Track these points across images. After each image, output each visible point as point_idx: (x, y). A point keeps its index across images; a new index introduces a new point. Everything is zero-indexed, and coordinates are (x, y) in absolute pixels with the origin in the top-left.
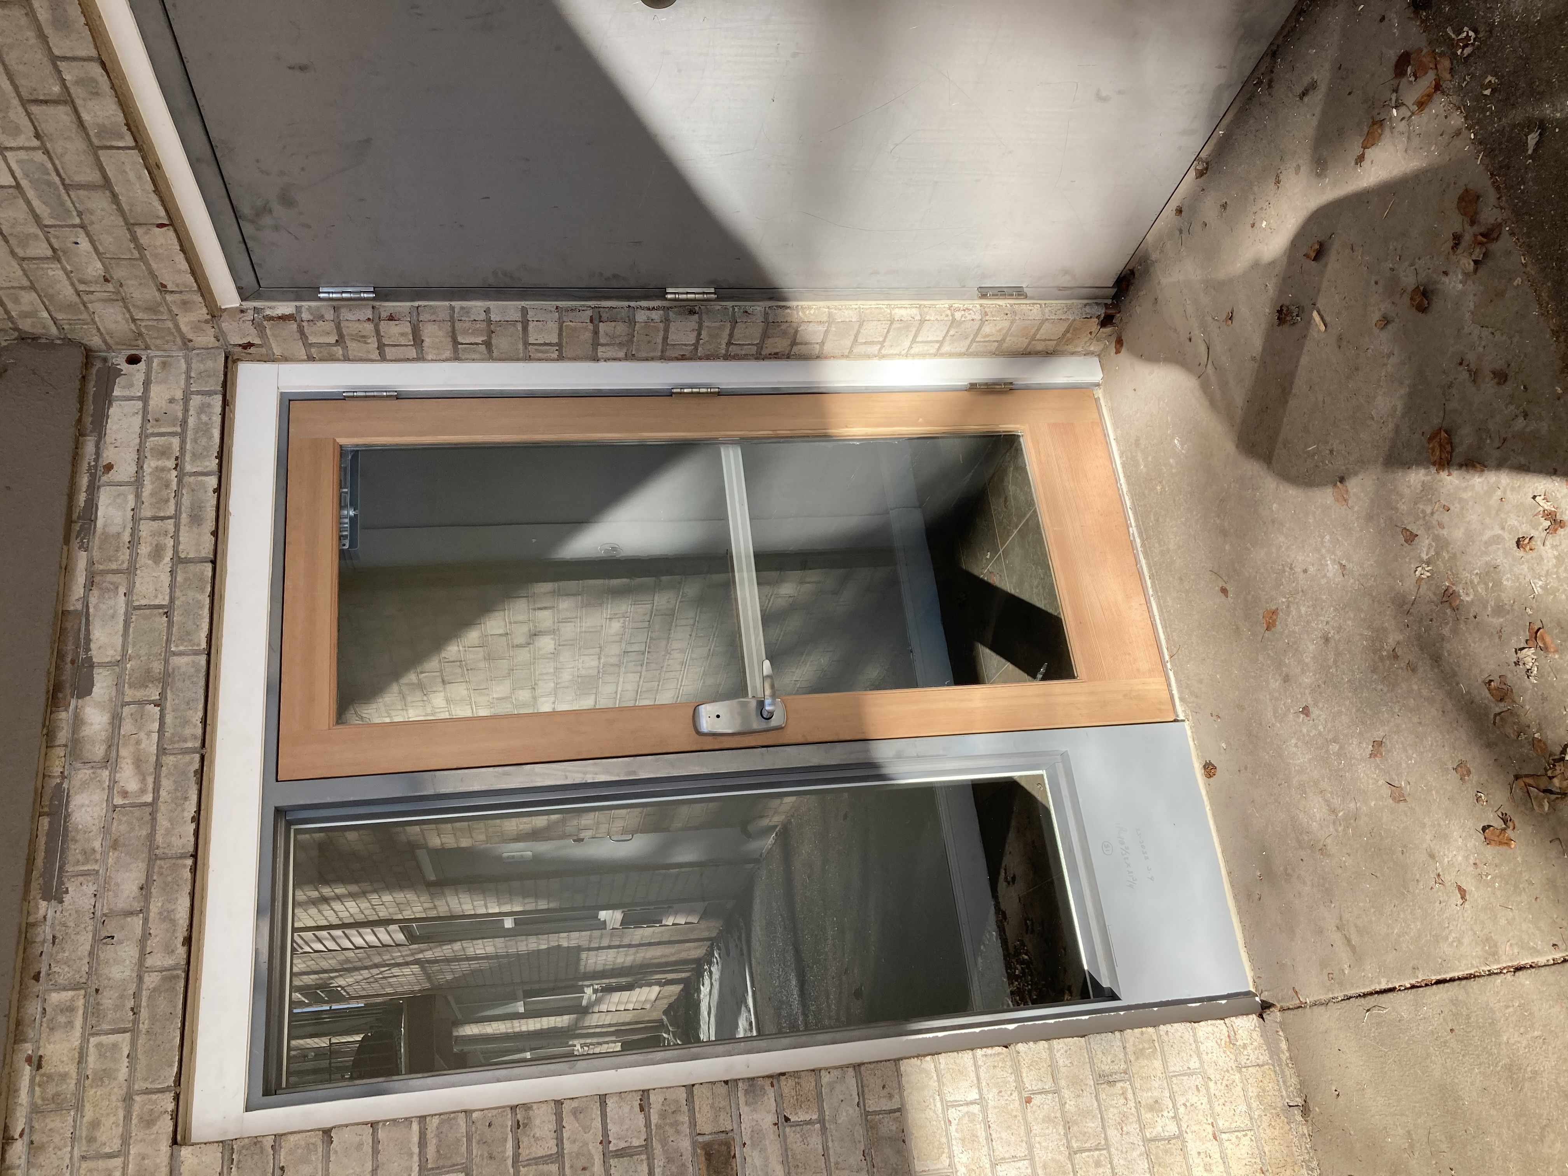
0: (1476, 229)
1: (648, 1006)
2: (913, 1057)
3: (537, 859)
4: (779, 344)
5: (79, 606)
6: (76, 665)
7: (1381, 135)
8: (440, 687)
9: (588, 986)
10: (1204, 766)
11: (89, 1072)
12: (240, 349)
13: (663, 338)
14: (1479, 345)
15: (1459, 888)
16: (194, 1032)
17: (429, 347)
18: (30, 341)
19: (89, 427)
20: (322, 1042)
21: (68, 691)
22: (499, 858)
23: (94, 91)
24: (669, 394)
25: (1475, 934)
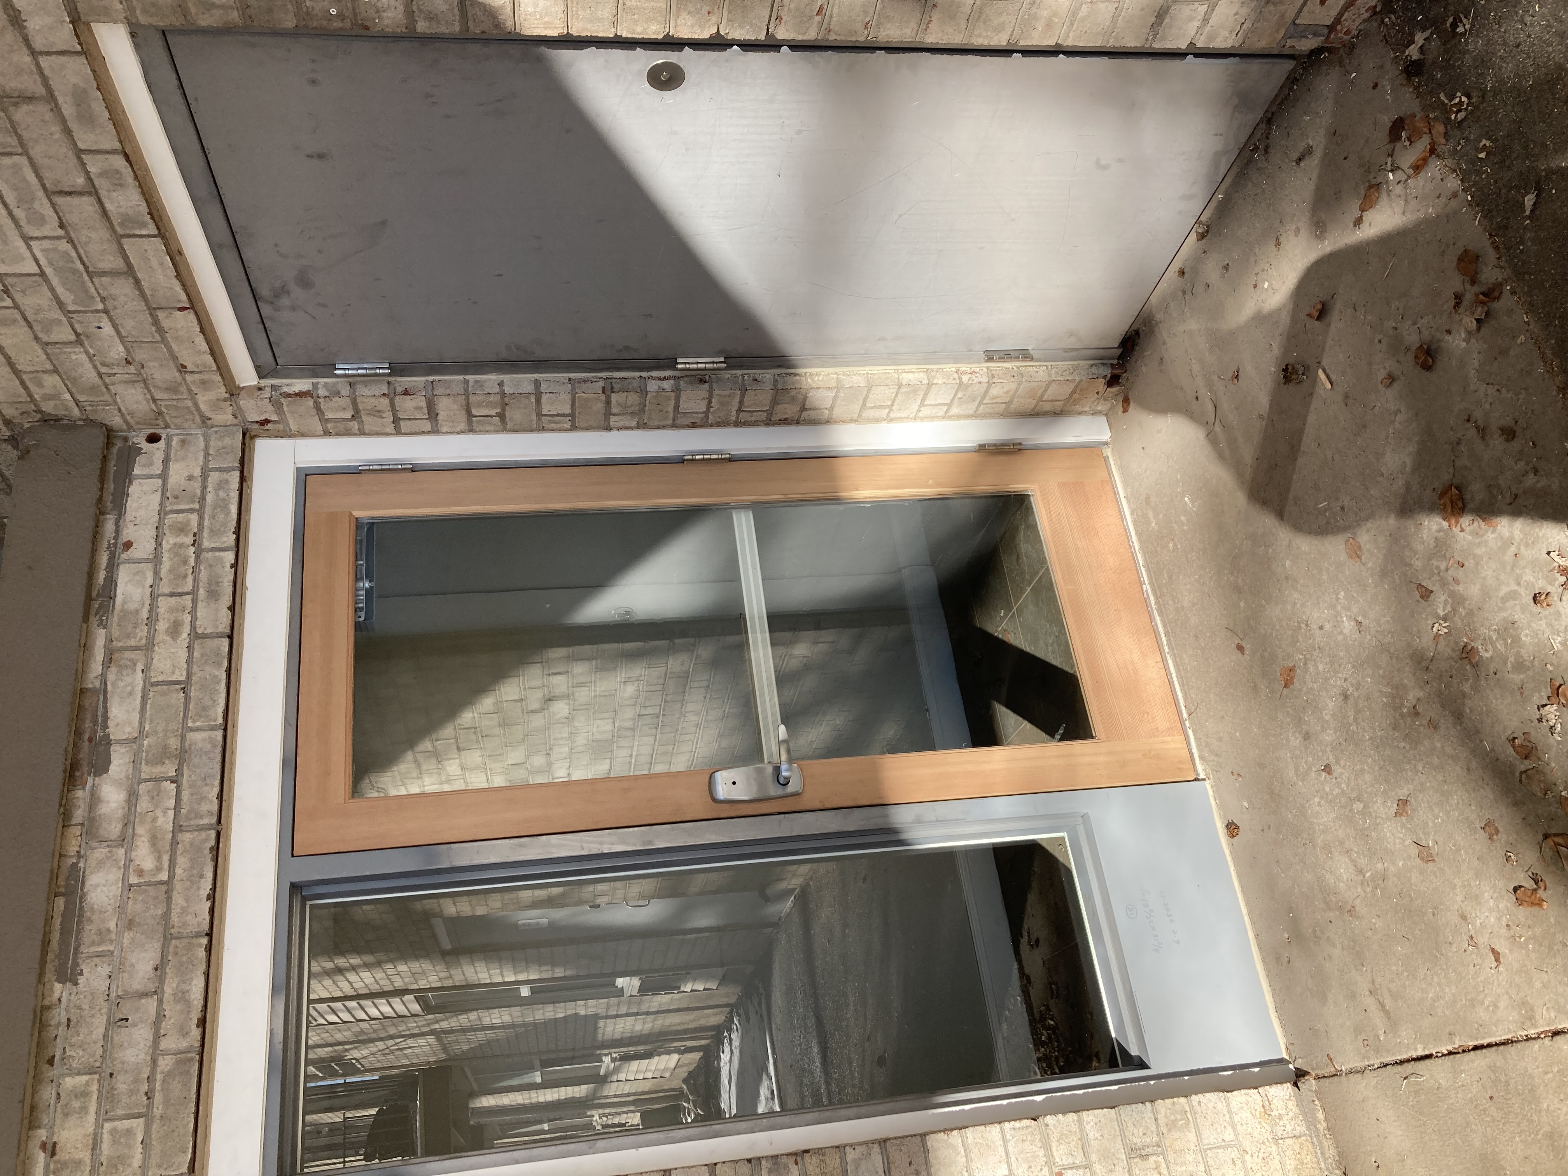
0: (1476, 289)
1: (667, 1075)
2: (940, 1132)
3: (553, 926)
4: (789, 410)
5: (97, 684)
6: (93, 743)
7: (1378, 198)
8: (454, 753)
9: (606, 1055)
10: (1227, 826)
11: (103, 1159)
12: (257, 426)
13: (675, 407)
14: (1486, 402)
15: (1493, 950)
16: (208, 1116)
17: (443, 421)
18: (52, 422)
19: (109, 505)
20: (336, 1117)
21: (85, 769)
22: (515, 926)
23: (117, 182)
24: (681, 461)
25: (1511, 998)
